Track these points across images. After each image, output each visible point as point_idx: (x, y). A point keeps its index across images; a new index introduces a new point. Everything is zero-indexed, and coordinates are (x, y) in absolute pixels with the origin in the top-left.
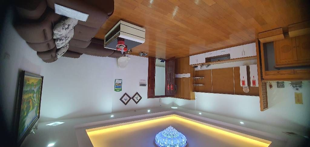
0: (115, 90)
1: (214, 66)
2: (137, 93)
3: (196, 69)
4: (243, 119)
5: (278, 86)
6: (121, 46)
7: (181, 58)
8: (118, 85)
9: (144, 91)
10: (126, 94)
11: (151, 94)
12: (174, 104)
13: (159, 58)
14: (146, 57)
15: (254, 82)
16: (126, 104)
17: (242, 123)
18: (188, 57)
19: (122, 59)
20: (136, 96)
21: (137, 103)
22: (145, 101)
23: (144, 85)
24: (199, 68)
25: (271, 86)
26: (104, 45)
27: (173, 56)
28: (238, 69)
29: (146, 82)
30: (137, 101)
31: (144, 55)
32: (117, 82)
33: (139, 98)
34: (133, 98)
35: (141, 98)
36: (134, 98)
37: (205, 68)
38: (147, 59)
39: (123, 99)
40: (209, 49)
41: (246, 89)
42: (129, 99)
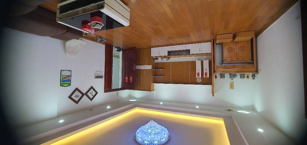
0: (61, 85)
1: (174, 59)
2: (92, 88)
3: (156, 61)
4: (198, 104)
5: (221, 77)
6: (97, 23)
7: (141, 49)
8: (65, 78)
9: (100, 85)
10: (77, 89)
11: (108, 87)
12: (130, 97)
13: (116, 47)
14: (103, 43)
15: (206, 74)
16: (77, 102)
17: (197, 107)
18: (150, 48)
19: (73, 43)
20: (90, 92)
21: (91, 99)
22: (102, 96)
23: (100, 77)
24: (160, 60)
25: (216, 77)
26: (57, 19)
27: (134, 46)
28: (194, 63)
29: (103, 74)
30: (91, 97)
31: (101, 42)
32: (64, 73)
33: (94, 93)
34: (86, 94)
35: (97, 93)
36: (88, 94)
37: (165, 60)
38: (104, 46)
39: (73, 97)
40: (173, 43)
41: (199, 80)
42: (80, 95)
